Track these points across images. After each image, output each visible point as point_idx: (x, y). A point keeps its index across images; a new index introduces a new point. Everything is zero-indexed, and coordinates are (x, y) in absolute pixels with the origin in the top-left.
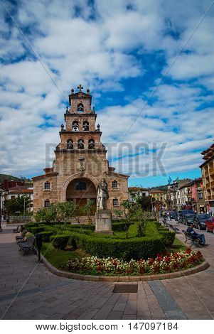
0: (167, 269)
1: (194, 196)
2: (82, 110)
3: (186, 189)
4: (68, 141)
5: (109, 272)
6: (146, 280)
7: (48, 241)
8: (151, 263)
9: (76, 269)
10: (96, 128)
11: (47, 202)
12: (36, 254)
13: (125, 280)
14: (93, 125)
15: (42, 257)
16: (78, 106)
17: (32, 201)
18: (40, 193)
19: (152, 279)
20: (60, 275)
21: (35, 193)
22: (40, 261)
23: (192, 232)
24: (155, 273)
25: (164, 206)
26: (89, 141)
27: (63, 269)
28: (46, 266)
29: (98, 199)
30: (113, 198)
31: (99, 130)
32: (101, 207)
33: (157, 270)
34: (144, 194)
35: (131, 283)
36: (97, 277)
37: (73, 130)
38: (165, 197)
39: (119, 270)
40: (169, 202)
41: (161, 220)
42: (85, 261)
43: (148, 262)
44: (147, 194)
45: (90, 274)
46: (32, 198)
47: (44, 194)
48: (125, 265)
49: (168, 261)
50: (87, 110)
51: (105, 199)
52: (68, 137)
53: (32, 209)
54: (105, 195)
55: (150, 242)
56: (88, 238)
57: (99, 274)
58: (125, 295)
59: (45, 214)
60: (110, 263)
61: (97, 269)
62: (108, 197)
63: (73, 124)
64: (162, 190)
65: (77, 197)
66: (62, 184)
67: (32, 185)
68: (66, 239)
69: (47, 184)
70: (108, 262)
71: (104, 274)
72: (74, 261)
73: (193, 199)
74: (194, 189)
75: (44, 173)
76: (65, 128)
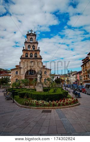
0: (63, 105)
1: (78, 78)
2: (32, 41)
3: (75, 75)
4: (26, 54)
5: (41, 105)
6: (55, 108)
7: (17, 95)
8: (57, 103)
9: (28, 105)
10: (38, 49)
11: (17, 79)
12: (12, 99)
13: (47, 109)
14: (37, 47)
15: (14, 100)
16: (31, 39)
17: (10, 79)
18: (14, 76)
19: (57, 108)
20: (22, 107)
21: (12, 76)
22: (14, 102)
23: (75, 92)
24: (58, 106)
25: (66, 82)
26: (35, 54)
27: (23, 104)
28: (16, 104)
29: (38, 78)
30: (45, 78)
31: (39, 49)
32: (39, 81)
33: (59, 105)
34: (57, 77)
35: (49, 110)
36: (36, 107)
37: (28, 49)
38: (66, 79)
39: (45, 105)
40: (68, 81)
41: (64, 88)
42: (32, 102)
43: (56, 102)
44: (59, 77)
45: (33, 106)
46: (10, 78)
47: (16, 76)
48: (47, 103)
49: (64, 102)
50: (34, 41)
51: (41, 78)
52: (26, 52)
53: (10, 83)
54: (41, 77)
55: (58, 95)
56: (33, 93)
57: (37, 106)
58: (46, 113)
59: (16, 84)
60: (41, 102)
61: (36, 105)
62: (42, 77)
63: (28, 46)
64: (65, 76)
65: (29, 78)
66: (23, 72)
67: (10, 73)
68: (24, 94)
69: (17, 72)
70: (40, 102)
71: (39, 106)
72: (27, 102)
73: (78, 80)
74: (78, 76)
75: (16, 67)
76: (25, 48)
